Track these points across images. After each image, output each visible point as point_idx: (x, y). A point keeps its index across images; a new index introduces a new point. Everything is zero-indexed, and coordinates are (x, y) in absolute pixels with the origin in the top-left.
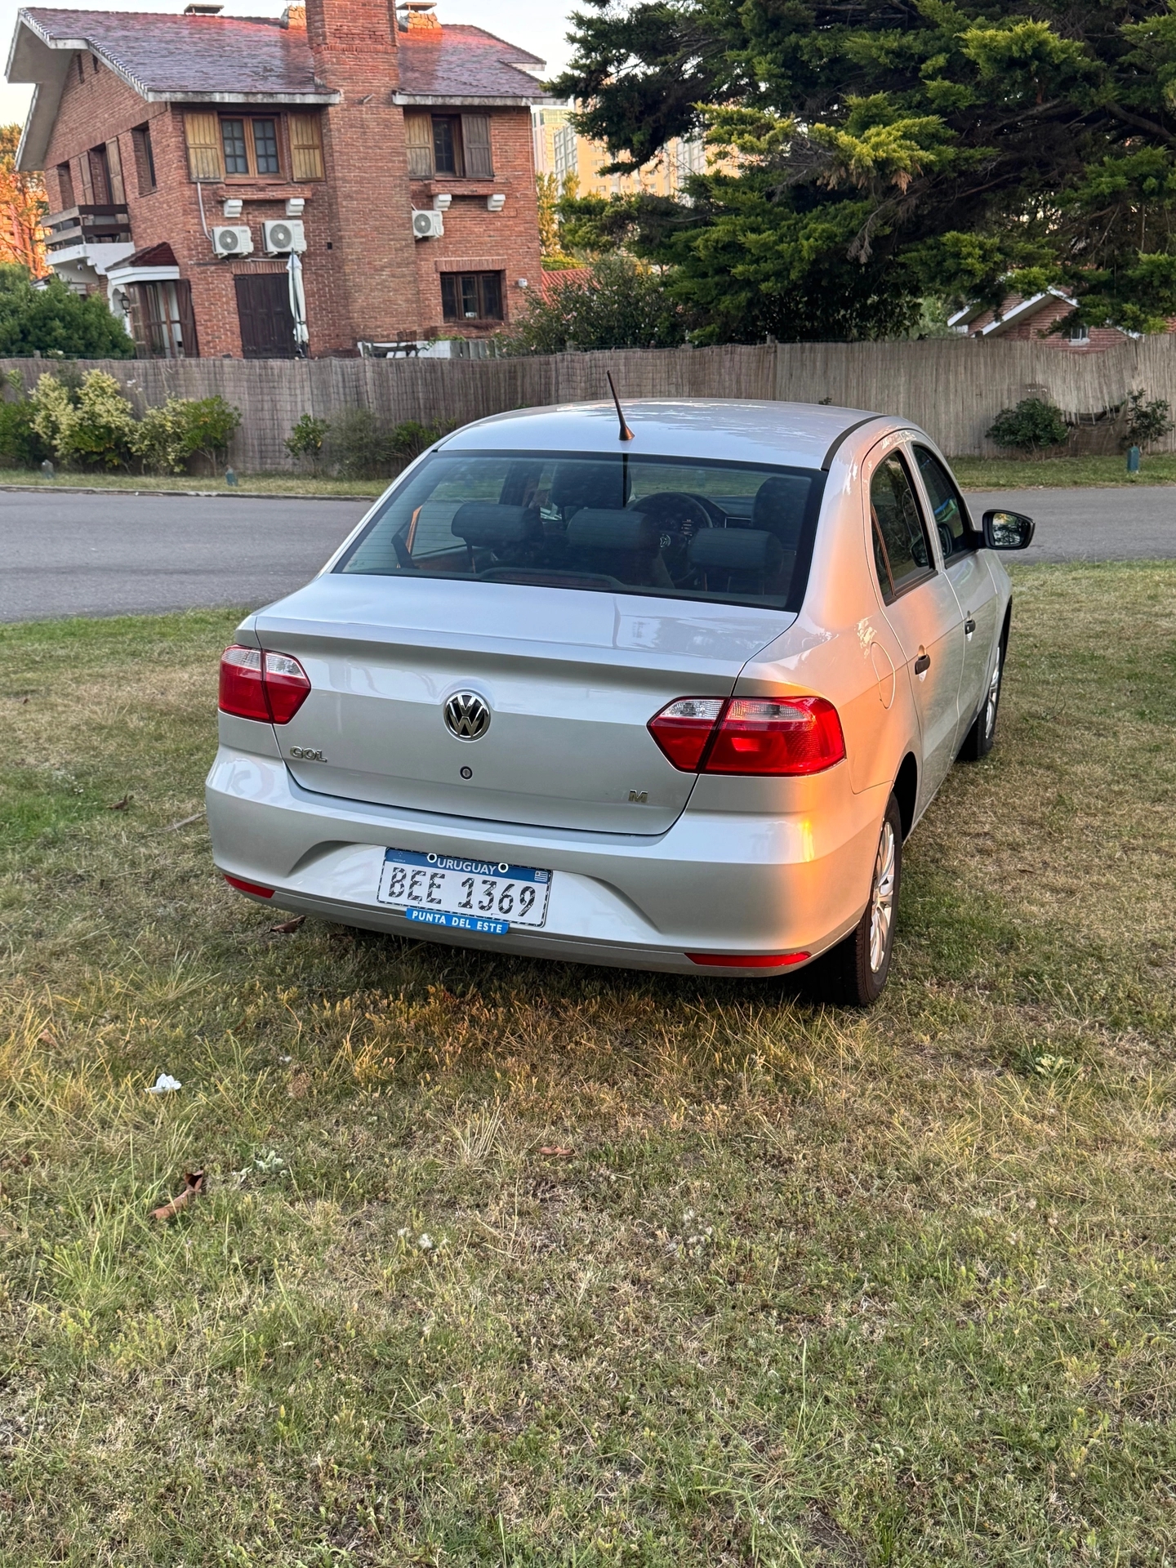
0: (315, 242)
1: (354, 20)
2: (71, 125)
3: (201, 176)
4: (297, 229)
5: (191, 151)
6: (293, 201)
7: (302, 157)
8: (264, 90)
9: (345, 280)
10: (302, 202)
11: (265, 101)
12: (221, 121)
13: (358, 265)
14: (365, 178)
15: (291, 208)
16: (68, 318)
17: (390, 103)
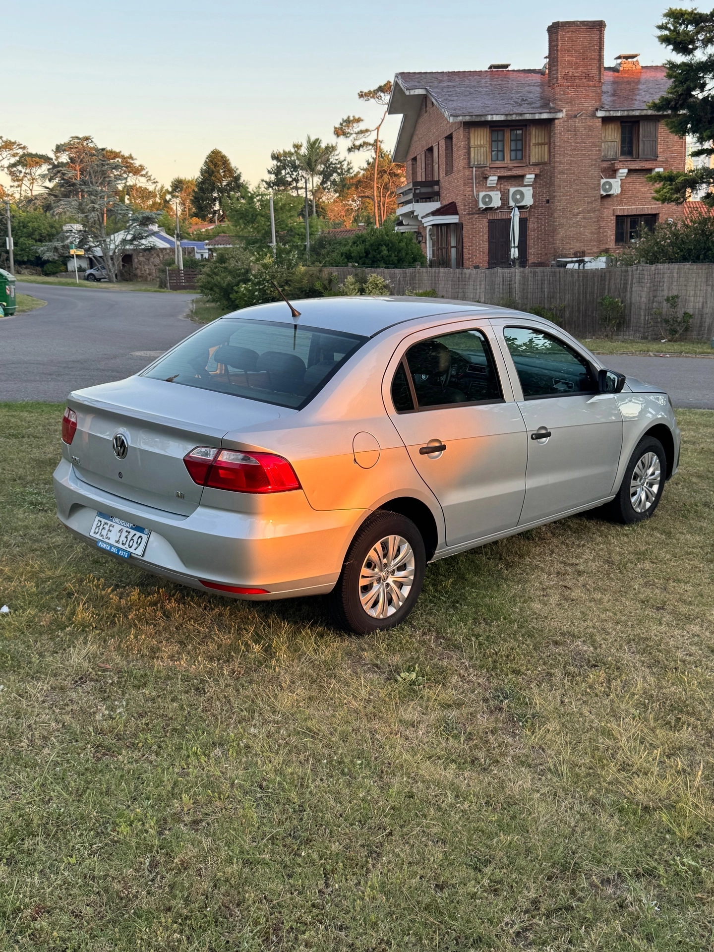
0: (539, 200)
1: (576, 69)
2: (420, 136)
3: (476, 163)
4: (528, 192)
5: (472, 149)
6: (528, 176)
7: (537, 150)
8: (517, 112)
9: (554, 222)
10: (533, 176)
11: (517, 118)
12: (492, 131)
13: (563, 212)
14: (573, 161)
15: (526, 180)
16: (390, 245)
17: (594, 116)
